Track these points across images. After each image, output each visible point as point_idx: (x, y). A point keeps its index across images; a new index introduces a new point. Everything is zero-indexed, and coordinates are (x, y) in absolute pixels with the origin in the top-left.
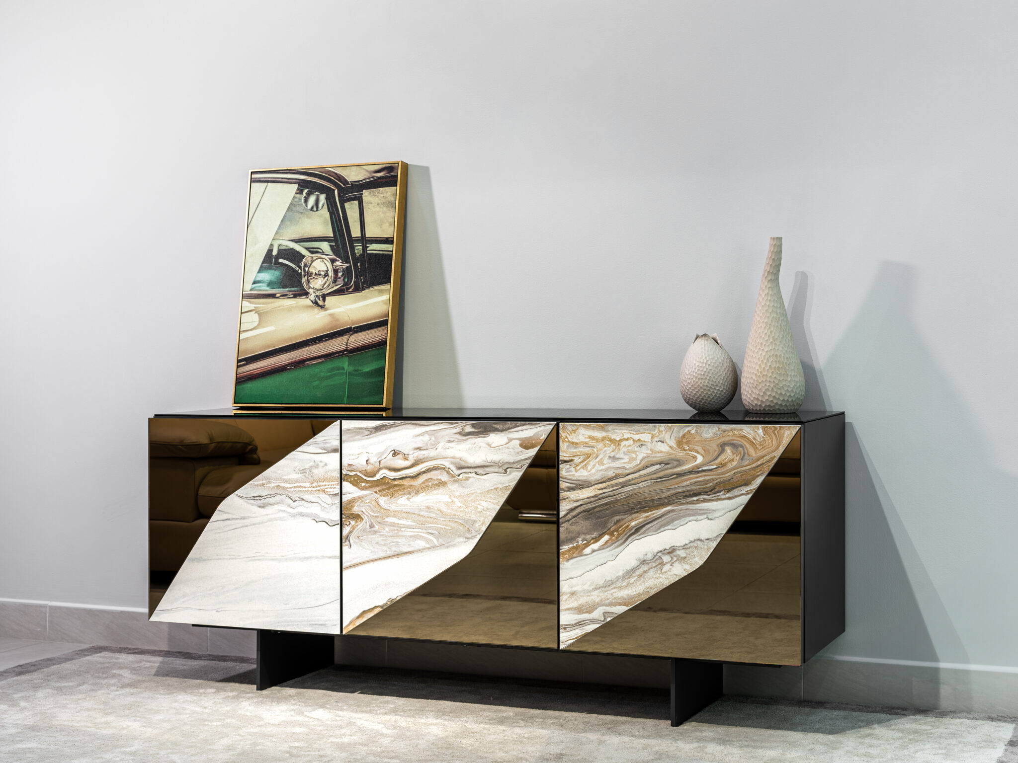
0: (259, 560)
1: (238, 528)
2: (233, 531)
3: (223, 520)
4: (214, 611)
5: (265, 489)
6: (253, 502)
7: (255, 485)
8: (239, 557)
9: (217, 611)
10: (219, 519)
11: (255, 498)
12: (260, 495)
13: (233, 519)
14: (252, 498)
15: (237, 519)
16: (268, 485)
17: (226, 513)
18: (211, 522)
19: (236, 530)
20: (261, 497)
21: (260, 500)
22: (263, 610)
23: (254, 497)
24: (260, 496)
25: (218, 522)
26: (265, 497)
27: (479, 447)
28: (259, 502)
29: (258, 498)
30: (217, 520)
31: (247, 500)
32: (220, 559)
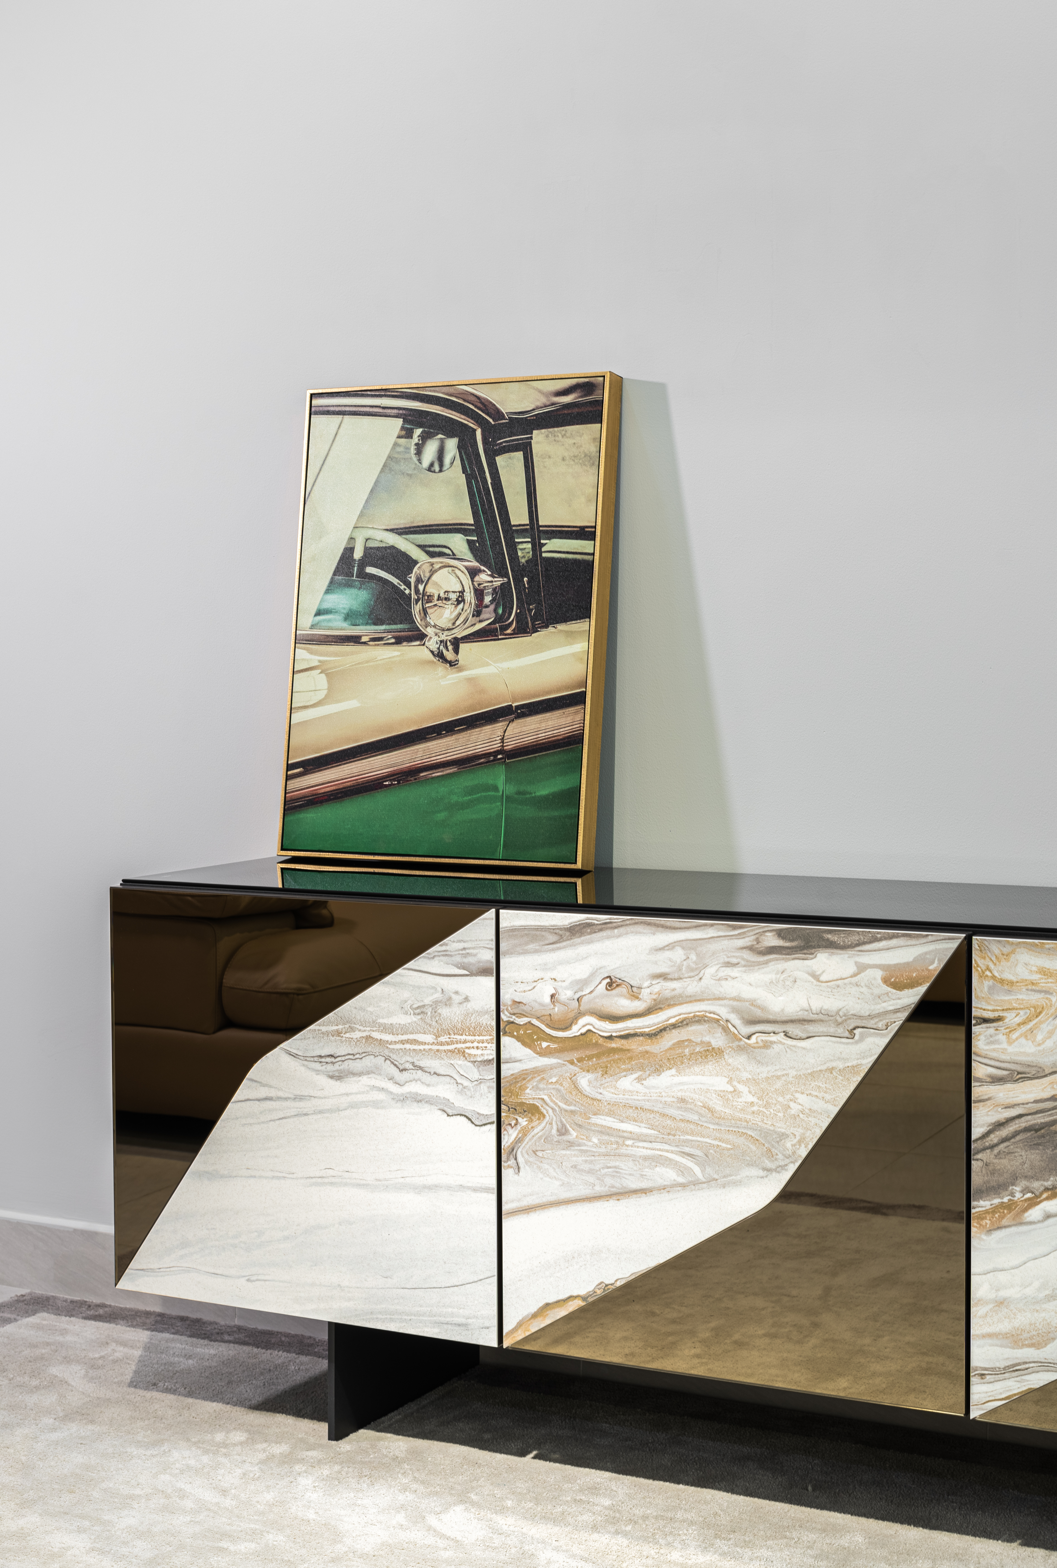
0: (332, 1184)
1: (289, 1117)
2: (277, 1122)
3: (259, 1100)
4: (243, 1280)
5: (342, 1042)
6: (317, 1066)
7: (323, 1033)
8: (291, 1176)
9: (248, 1280)
10: (251, 1098)
11: (323, 1060)
12: (332, 1053)
13: (279, 1098)
14: (316, 1059)
15: (286, 1099)
16: (347, 1035)
17: (264, 1085)
18: (233, 1102)
19: (284, 1120)
20: (335, 1058)
21: (333, 1063)
22: (339, 1285)
23: (321, 1057)
24: (332, 1056)
25: (248, 1102)
26: (343, 1058)
27: (792, 979)
28: (330, 1067)
29: (329, 1060)
30: (246, 1097)
31: (306, 1063)
32: (255, 1177)
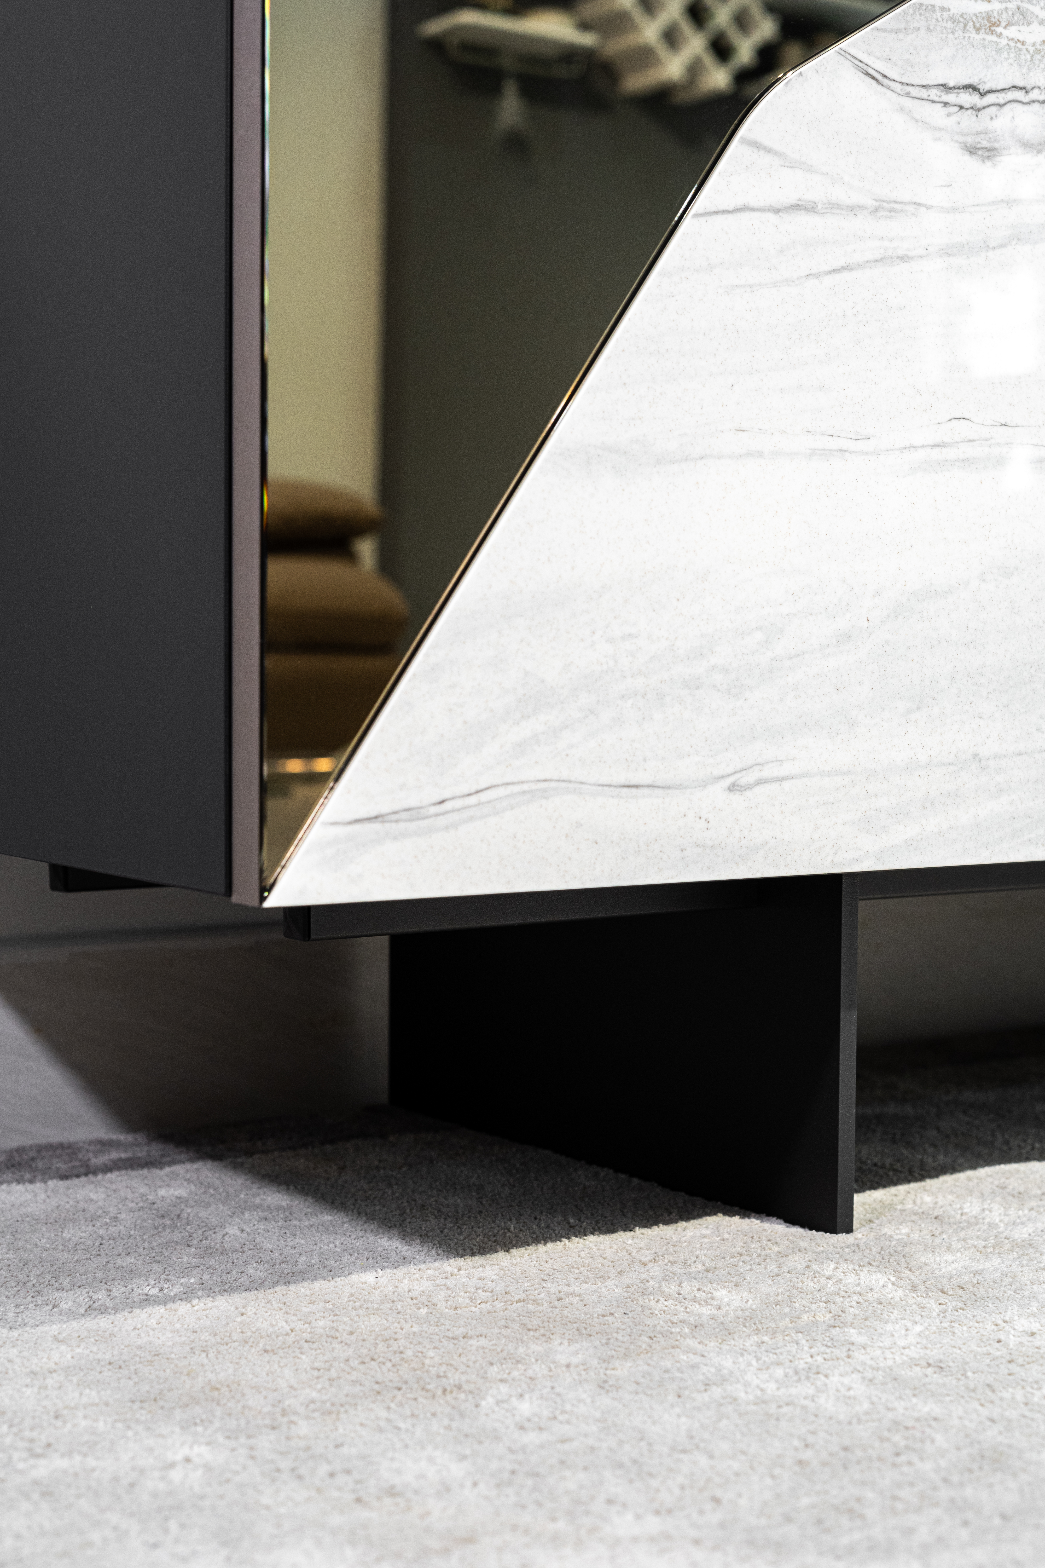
0: (966, 462)
1: (859, 266)
2: (828, 280)
3: (777, 211)
4: (718, 791)
5: (999, 51)
6: (936, 114)
7: (952, 19)
8: (861, 445)
9: (733, 788)
10: (753, 203)
11: (951, 98)
12: (974, 81)
13: (834, 207)
14: (934, 93)
15: (853, 209)
16: (1012, 32)
17: (793, 165)
18: (697, 215)
19: (845, 275)
20: (982, 95)
21: (977, 110)
22: (976, 755)
23: (945, 87)
24: (973, 88)
25: (746, 215)
26: (1001, 98)
28: (967, 120)
29: (967, 99)
30: (740, 202)
31: (907, 103)
32: (760, 454)
